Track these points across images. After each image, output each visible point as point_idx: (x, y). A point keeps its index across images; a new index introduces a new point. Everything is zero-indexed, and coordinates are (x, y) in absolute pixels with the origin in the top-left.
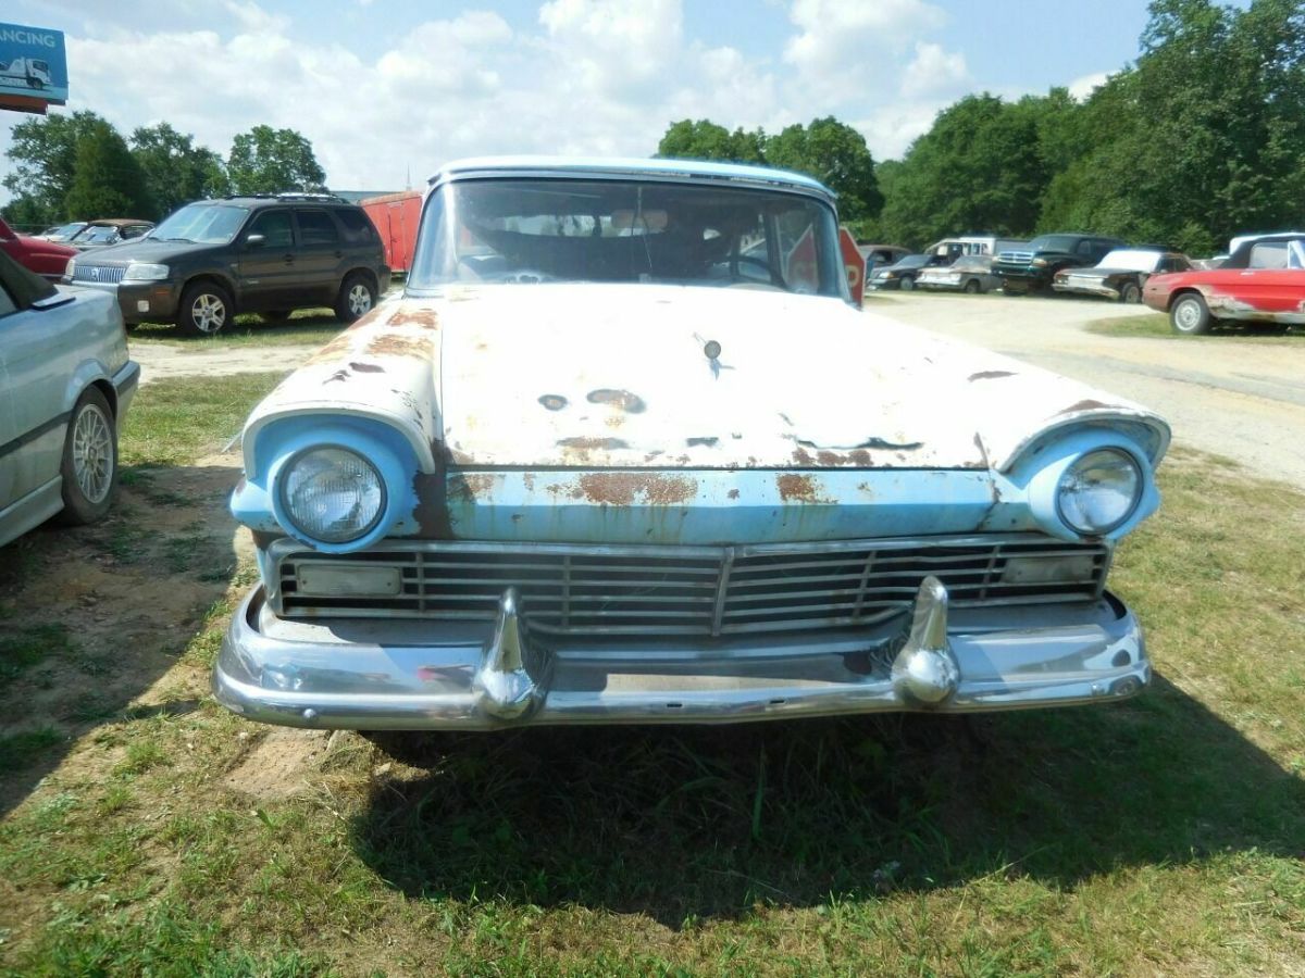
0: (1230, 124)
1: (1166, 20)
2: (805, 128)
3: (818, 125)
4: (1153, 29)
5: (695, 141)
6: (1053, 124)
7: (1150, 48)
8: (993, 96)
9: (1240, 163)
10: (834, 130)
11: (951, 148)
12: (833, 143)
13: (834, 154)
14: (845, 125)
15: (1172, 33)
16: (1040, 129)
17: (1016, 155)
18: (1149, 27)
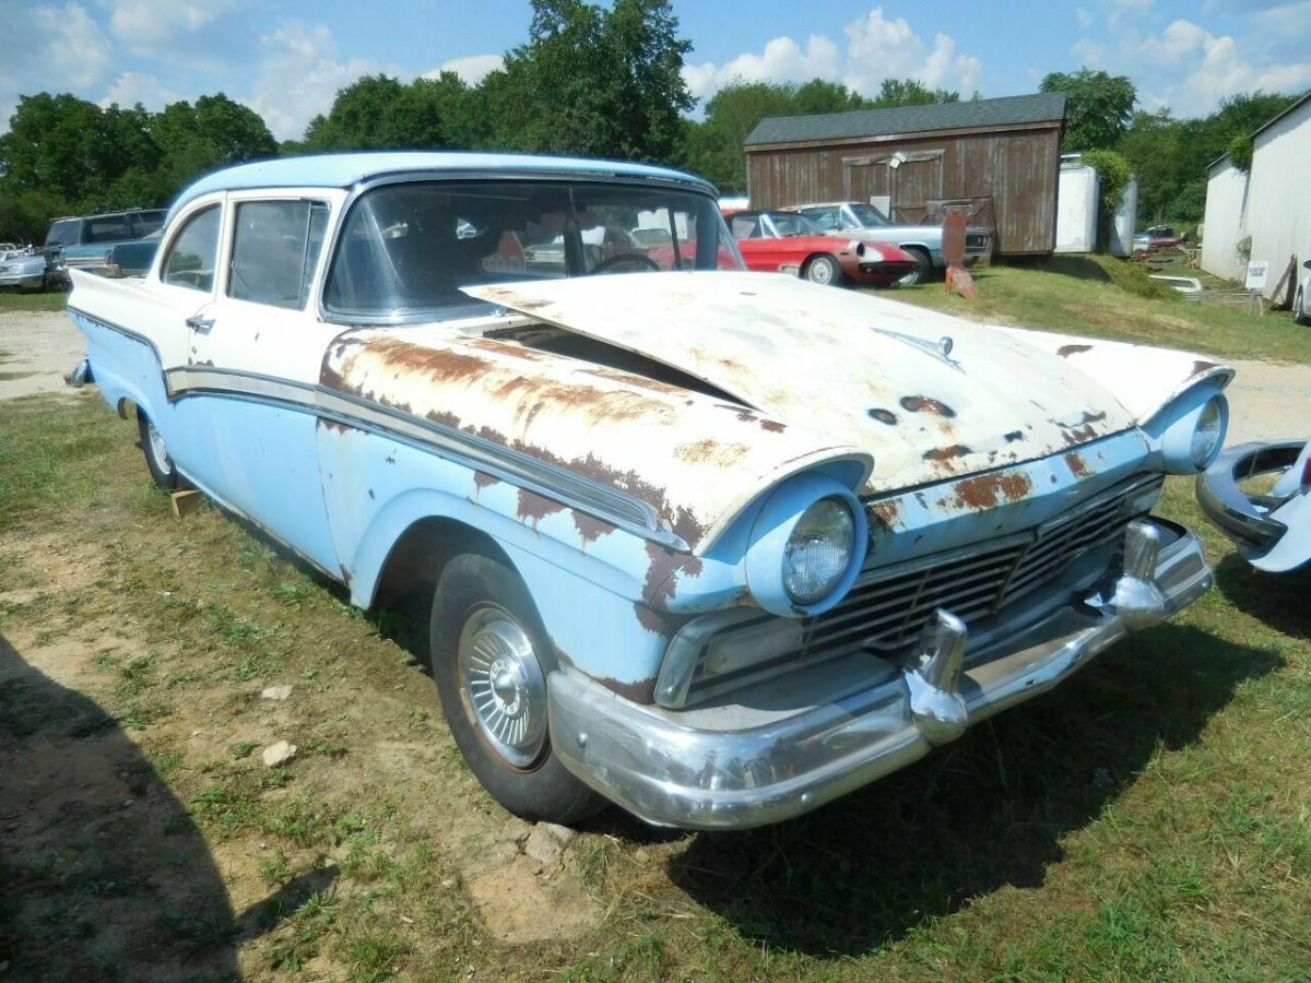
0: (619, 112)
1: (548, 16)
2: (192, 105)
3: (206, 103)
4: (539, 22)
5: (60, 120)
6: (451, 105)
7: (540, 40)
8: (390, 77)
9: (632, 146)
10: (224, 108)
11: (358, 129)
12: (227, 122)
13: (231, 133)
14: (238, 103)
15: (555, 28)
16: (441, 111)
17: (424, 136)
18: (535, 20)
